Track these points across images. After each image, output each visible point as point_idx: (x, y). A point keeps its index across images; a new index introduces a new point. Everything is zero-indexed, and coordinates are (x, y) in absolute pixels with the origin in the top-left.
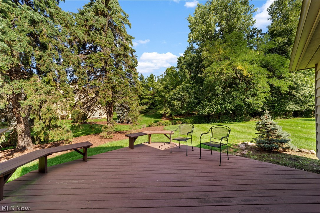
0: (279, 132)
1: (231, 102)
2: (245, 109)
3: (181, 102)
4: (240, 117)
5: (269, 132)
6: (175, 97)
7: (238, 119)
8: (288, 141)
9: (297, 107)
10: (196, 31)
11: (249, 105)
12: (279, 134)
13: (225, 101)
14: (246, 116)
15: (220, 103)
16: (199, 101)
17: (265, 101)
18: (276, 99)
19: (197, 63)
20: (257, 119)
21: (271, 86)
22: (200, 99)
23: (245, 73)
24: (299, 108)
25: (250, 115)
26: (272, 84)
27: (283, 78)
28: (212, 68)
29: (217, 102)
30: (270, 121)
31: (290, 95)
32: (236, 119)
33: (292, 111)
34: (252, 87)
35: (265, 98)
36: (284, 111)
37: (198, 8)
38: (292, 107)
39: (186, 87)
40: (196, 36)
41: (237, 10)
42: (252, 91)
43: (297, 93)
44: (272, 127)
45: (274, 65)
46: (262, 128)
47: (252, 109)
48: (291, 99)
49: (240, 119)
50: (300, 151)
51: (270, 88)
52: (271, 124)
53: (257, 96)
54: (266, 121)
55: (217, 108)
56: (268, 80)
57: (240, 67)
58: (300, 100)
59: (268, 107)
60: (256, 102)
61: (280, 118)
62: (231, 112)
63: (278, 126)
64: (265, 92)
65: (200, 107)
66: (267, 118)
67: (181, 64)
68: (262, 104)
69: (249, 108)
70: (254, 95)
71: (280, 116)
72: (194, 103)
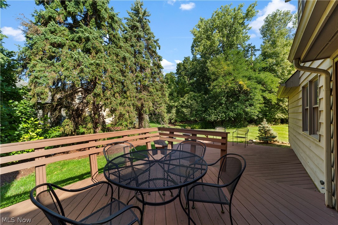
0: (272, 132)
1: (233, 111)
2: (244, 117)
3: (190, 109)
4: (239, 124)
5: (266, 132)
6: (185, 105)
7: (238, 126)
8: (276, 136)
9: (283, 115)
10: (201, 45)
11: (247, 113)
12: (272, 133)
13: (228, 109)
14: (244, 123)
15: (224, 111)
16: (205, 108)
17: (260, 110)
18: (268, 109)
19: (200, 72)
20: (253, 125)
21: (264, 98)
22: (207, 108)
23: (245, 88)
24: (285, 116)
25: (248, 121)
26: (265, 97)
27: (272, 92)
28: (219, 82)
29: (221, 110)
30: (266, 125)
31: (278, 105)
32: (236, 125)
33: (279, 118)
34: (249, 98)
35: (260, 107)
36: (274, 118)
37: (201, 22)
38: (280, 115)
39: (194, 96)
40: (201, 50)
41: (235, 29)
42: (250, 102)
43: (283, 104)
44: (268, 129)
45: (266, 82)
46: (262, 130)
47: (249, 117)
48: (279, 108)
49: (240, 125)
50: (283, 143)
51: (264, 100)
52: (267, 127)
53: (254, 106)
54: (264, 125)
55: (222, 116)
56: (262, 94)
57: (241, 83)
58: (286, 109)
59: (262, 115)
60: (253, 111)
61: (270, 124)
62: (233, 119)
63: (271, 128)
64: (260, 104)
65: (206, 114)
66: (265, 124)
67: (181, 70)
68: (258, 113)
69: (247, 116)
70: (251, 105)
71: (271, 123)
72: (201, 111)
